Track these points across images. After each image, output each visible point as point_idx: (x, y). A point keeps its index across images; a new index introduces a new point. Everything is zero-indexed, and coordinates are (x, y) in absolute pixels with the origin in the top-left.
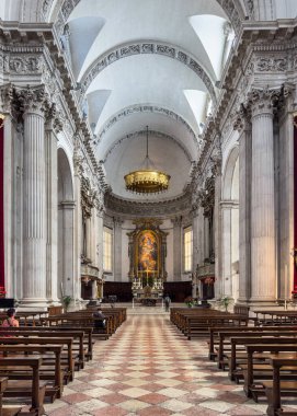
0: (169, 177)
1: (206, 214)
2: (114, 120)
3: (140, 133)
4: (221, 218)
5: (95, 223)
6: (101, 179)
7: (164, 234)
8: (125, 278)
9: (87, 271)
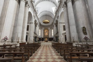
0: (49, 21)
1: (56, 26)
2: (41, 13)
3: (45, 15)
4: (59, 25)
5: (38, 28)
6: (39, 21)
7: (49, 30)
8: (43, 37)
9: (35, 35)
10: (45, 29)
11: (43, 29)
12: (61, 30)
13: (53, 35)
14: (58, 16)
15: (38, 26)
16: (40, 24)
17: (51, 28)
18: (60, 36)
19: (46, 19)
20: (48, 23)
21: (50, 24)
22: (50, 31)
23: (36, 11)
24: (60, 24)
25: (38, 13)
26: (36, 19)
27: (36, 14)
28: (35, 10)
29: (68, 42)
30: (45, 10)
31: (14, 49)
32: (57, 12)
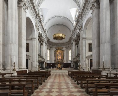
0: (65, 36)
1: (76, 44)
2: (50, 19)
3: (57, 25)
4: (82, 43)
5: (44, 47)
6: (46, 35)
7: (63, 51)
8: (53, 62)
9: (41, 59)
10: (58, 50)
11: (54, 49)
12: (84, 51)
13: (70, 59)
14: (82, 27)
15: (44, 44)
16: (48, 40)
17: (68, 48)
18: (82, 60)
19: (59, 32)
20: (62, 38)
21: (66, 40)
22: (65, 52)
23: (39, 17)
24: (84, 41)
25: (43, 21)
26: (41, 31)
27: (40, 22)
28: (38, 14)
29: (95, 69)
30: (58, 15)
31: (9, 80)
32: (80, 17)
